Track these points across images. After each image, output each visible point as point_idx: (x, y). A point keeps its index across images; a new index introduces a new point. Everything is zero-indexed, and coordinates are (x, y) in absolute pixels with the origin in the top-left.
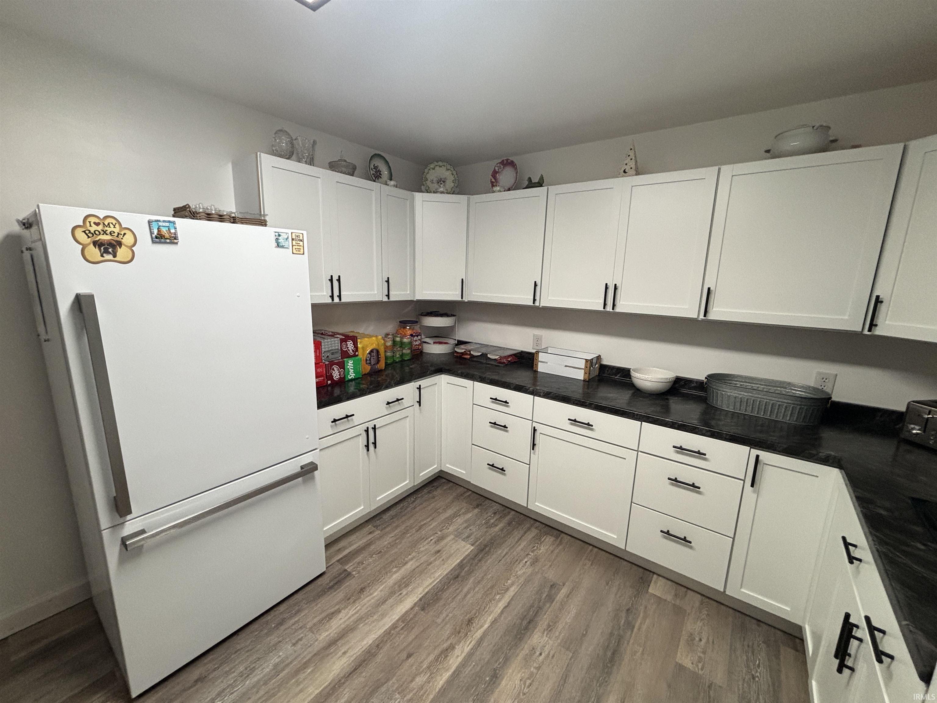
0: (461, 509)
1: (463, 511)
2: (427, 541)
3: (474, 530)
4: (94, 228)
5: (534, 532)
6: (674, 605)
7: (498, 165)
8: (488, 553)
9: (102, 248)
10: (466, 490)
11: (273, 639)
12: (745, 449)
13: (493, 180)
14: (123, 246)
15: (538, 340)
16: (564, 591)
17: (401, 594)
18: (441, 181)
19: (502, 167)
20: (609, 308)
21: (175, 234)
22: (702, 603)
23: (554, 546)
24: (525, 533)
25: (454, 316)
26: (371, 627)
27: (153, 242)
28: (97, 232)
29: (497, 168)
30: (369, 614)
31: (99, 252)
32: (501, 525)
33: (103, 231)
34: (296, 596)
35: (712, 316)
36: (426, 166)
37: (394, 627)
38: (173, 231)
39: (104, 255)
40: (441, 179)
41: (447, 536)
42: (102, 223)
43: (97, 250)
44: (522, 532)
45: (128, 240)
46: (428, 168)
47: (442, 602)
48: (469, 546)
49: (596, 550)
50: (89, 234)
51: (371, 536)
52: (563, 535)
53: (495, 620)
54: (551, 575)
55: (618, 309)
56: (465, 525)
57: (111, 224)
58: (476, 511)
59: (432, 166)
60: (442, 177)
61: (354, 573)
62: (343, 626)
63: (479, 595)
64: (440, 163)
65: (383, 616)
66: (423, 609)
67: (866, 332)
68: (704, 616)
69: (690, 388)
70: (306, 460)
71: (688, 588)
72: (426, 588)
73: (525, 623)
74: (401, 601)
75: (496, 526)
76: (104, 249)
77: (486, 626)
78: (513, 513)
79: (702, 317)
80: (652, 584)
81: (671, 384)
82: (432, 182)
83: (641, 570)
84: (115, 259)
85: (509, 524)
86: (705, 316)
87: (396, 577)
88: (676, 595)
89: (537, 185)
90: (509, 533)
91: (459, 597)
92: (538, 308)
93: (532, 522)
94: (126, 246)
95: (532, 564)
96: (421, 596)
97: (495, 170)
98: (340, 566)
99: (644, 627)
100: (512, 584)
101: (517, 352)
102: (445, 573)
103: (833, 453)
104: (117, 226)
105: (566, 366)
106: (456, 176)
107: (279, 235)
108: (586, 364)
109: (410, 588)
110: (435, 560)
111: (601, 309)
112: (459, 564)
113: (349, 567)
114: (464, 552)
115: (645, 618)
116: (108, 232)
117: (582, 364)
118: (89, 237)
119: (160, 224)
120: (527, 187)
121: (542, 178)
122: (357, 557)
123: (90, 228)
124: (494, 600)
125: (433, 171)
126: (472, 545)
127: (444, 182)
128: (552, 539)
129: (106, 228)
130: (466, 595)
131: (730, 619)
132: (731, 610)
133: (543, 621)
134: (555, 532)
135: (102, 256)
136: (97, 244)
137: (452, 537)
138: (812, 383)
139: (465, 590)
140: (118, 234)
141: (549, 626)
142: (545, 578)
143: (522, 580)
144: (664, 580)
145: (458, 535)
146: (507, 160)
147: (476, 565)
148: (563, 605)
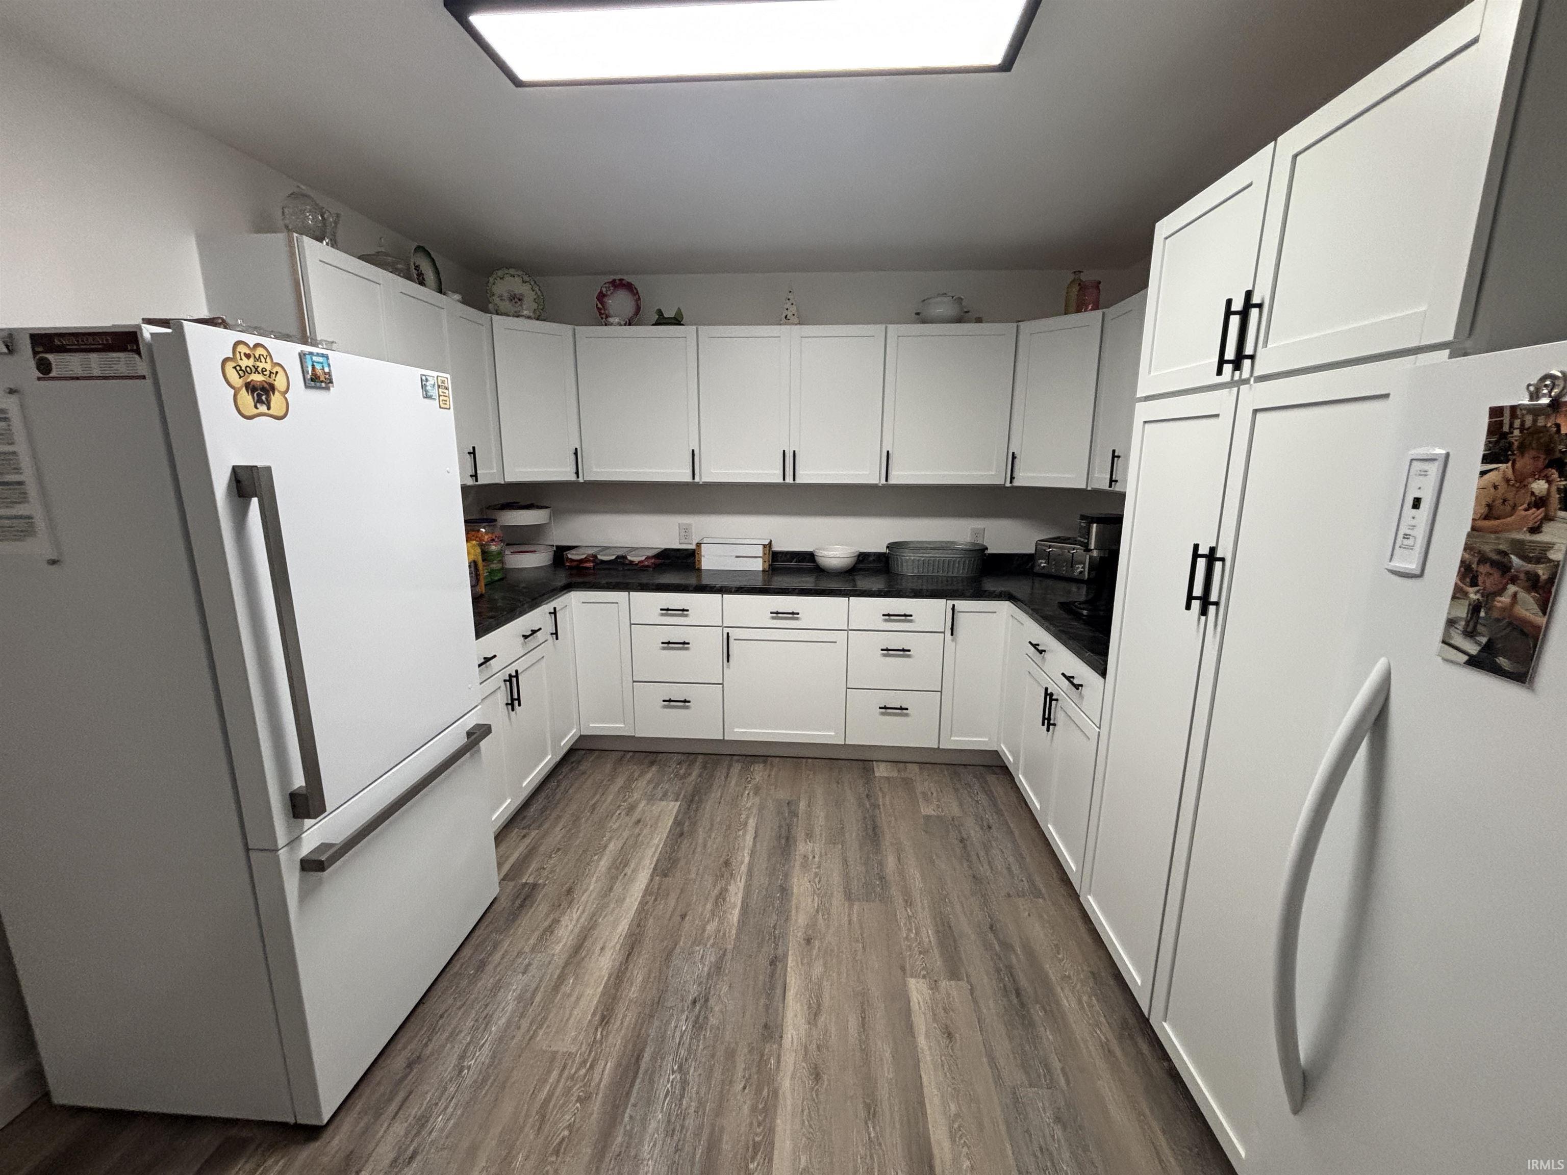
0: (633, 772)
1: (636, 774)
2: (615, 817)
3: (667, 786)
4: (245, 363)
5: (737, 768)
6: (901, 778)
7: (607, 285)
8: (700, 801)
9: (255, 395)
10: (622, 753)
11: (487, 980)
12: (941, 602)
13: (600, 306)
14: (276, 392)
15: (686, 531)
16: (802, 805)
17: (625, 875)
18: (516, 299)
19: (612, 288)
20: (789, 480)
21: (329, 374)
22: (920, 769)
23: (768, 770)
24: (729, 769)
25: (547, 507)
26: (614, 915)
27: (307, 386)
28: (248, 369)
29: (604, 290)
30: (601, 908)
31: (252, 400)
32: (695, 773)
33: (254, 366)
34: (477, 933)
35: (893, 481)
36: (491, 274)
37: (643, 903)
38: (327, 370)
39: (258, 405)
40: (515, 295)
41: (637, 803)
42: (252, 356)
43: (250, 397)
44: (724, 771)
45: (280, 382)
46: (495, 276)
47: (682, 863)
48: (673, 803)
49: (810, 760)
50: (240, 372)
51: (527, 841)
52: (770, 759)
53: (752, 851)
54: (782, 795)
55: (798, 481)
56: (651, 786)
57: (262, 357)
58: (654, 768)
59: (500, 273)
60: (516, 292)
61: (541, 881)
62: (577, 930)
63: (720, 839)
64: (512, 271)
65: (621, 901)
66: (666, 876)
67: (1008, 484)
68: (927, 777)
69: (870, 562)
70: (470, 721)
71: (905, 762)
72: (653, 856)
73: (783, 841)
74: (632, 880)
75: (690, 774)
76: (257, 394)
77: (747, 860)
78: (700, 757)
79: (883, 482)
80: (876, 769)
81: (856, 559)
82: (501, 297)
83: (860, 763)
84: (270, 412)
85: (704, 767)
86: (887, 480)
87: (604, 863)
88: (899, 771)
89: (673, 321)
90: (712, 776)
91: (699, 849)
92: (697, 484)
93: (728, 758)
94: (279, 391)
95: (756, 794)
96: (653, 866)
97: (601, 292)
98: (512, 884)
99: (888, 802)
100: (748, 817)
101: (659, 550)
102: (665, 835)
103: (1003, 589)
104: (268, 360)
105: (737, 557)
106: (539, 293)
107: (427, 380)
108: (764, 551)
109: (632, 865)
110: (641, 830)
111: (781, 481)
112: (674, 823)
113: (527, 878)
114: (671, 810)
115: (884, 797)
116: (260, 369)
117: (759, 551)
118: (241, 377)
119: (315, 358)
120: (656, 324)
121: (679, 312)
122: (529, 866)
123: (240, 363)
124: (739, 837)
125: (501, 281)
126: (676, 800)
127: (520, 300)
128: (761, 766)
129: (258, 364)
130: (705, 846)
131: (946, 773)
132: (943, 766)
133: (800, 833)
134: (761, 759)
135: (256, 407)
136: (251, 388)
137: (643, 803)
138: (968, 540)
139: (700, 841)
140: (271, 373)
141: (807, 834)
142: (777, 800)
143: (755, 811)
144: (884, 764)
145: (651, 799)
146: (621, 280)
147: (695, 816)
148: (809, 815)
